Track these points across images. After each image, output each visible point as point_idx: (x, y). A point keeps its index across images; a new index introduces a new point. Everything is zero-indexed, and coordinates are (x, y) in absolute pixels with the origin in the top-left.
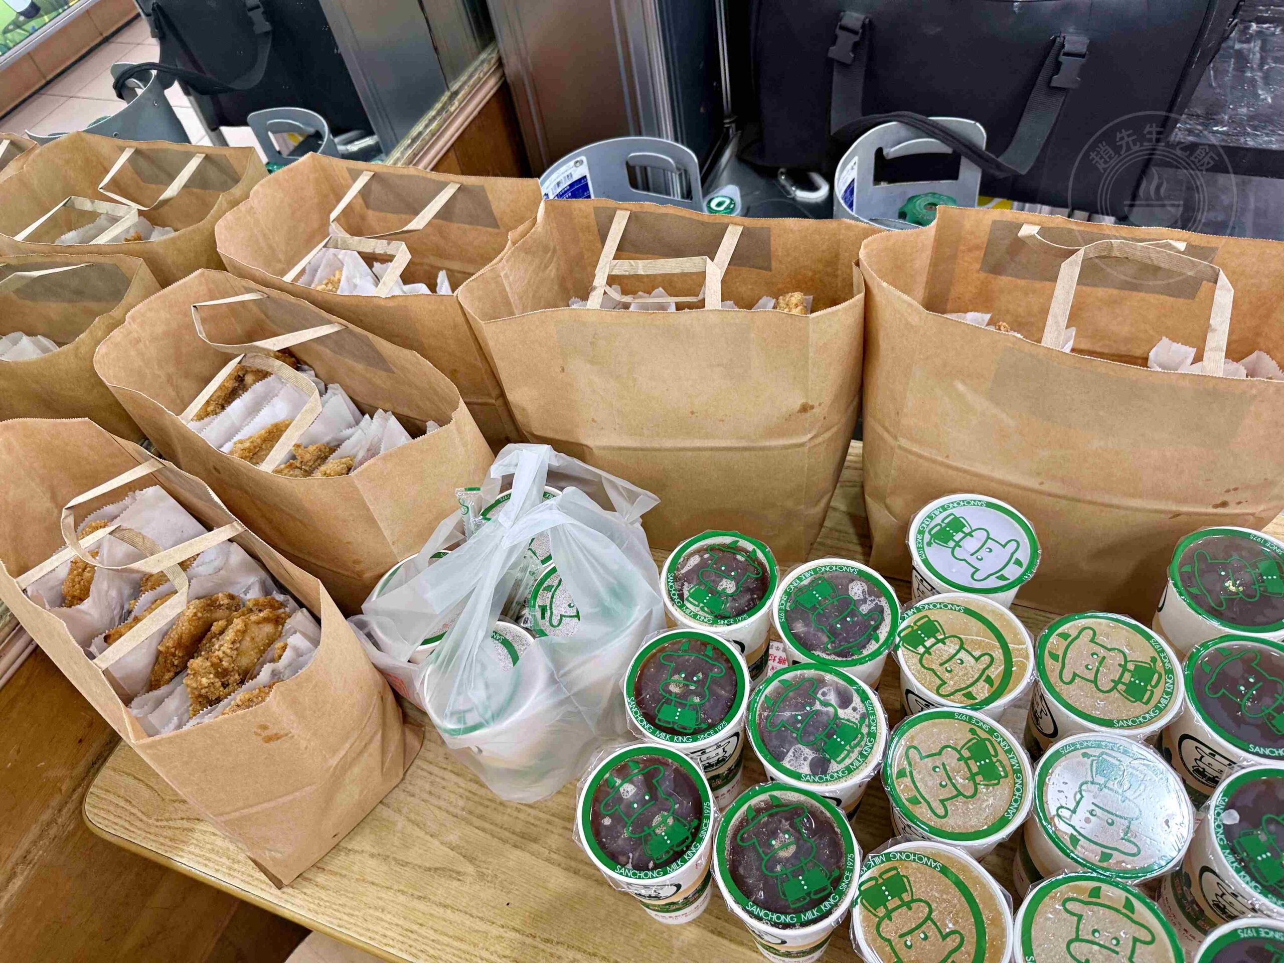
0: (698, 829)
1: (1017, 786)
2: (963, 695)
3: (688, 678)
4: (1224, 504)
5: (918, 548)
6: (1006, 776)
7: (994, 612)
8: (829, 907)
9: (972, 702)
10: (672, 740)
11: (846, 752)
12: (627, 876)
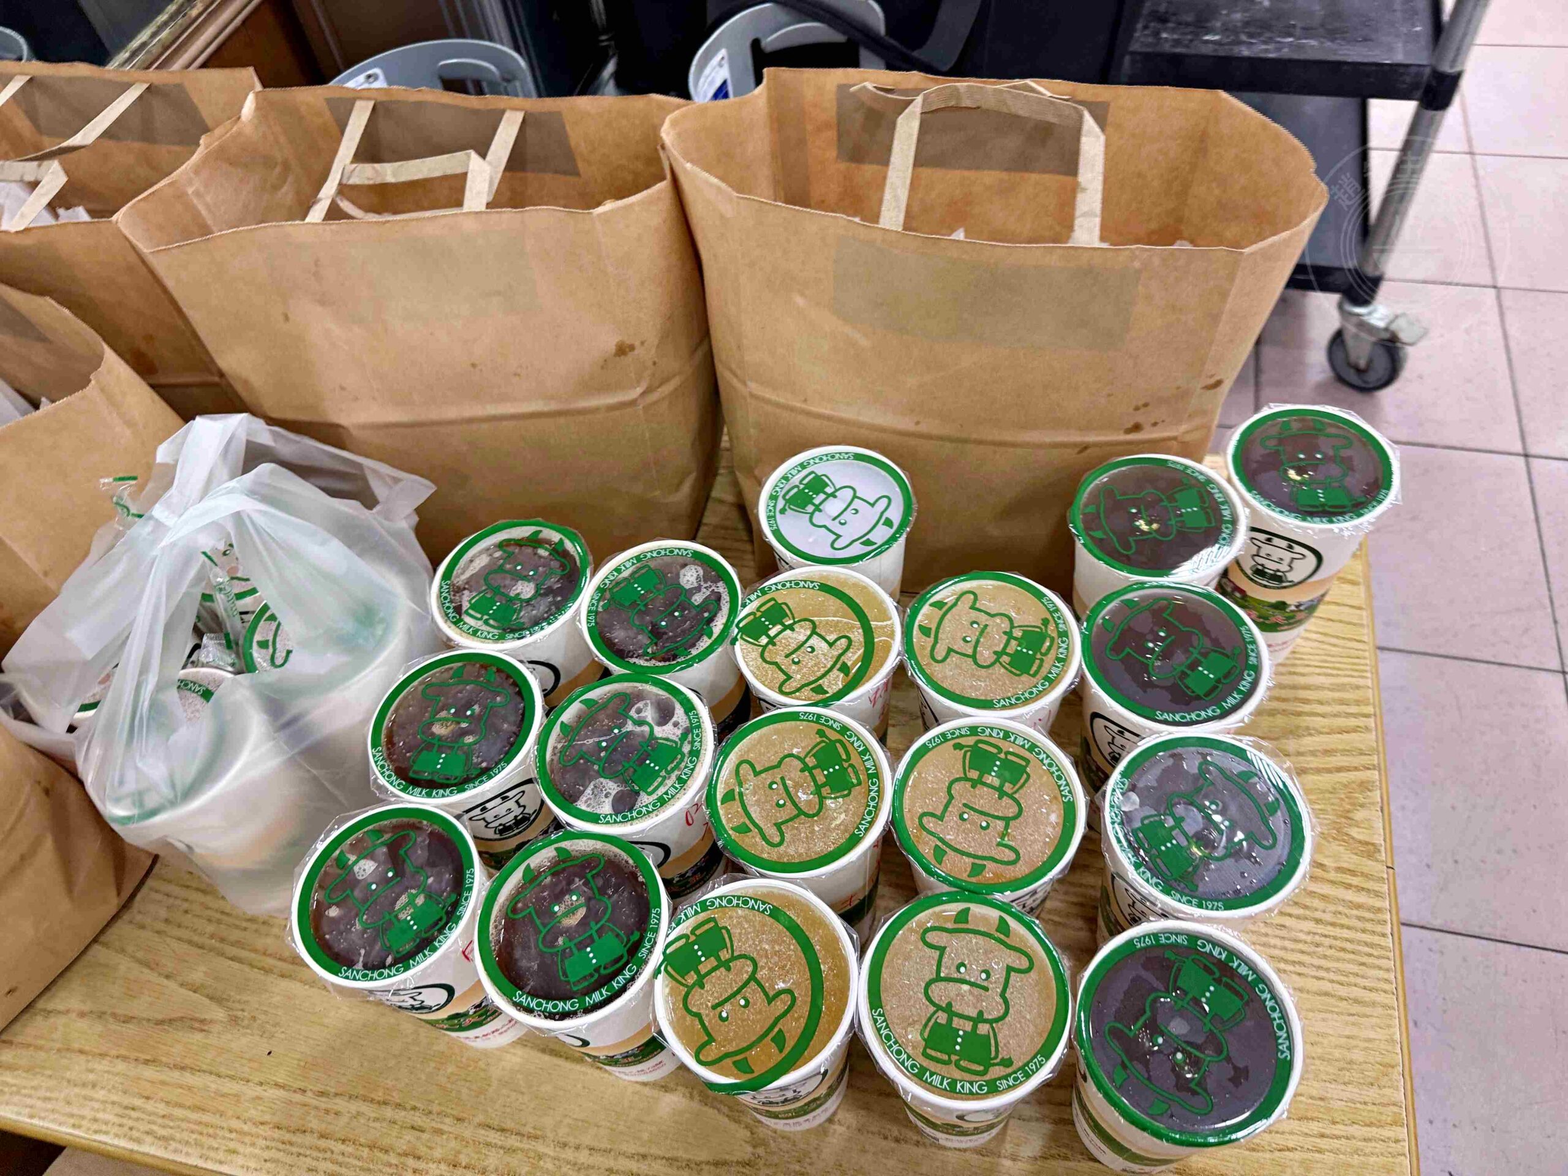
0: (456, 905)
1: (872, 794)
2: (812, 689)
3: (460, 714)
4: (1137, 428)
5: (769, 517)
6: (859, 784)
7: (856, 585)
8: (623, 982)
9: (821, 697)
10: (429, 795)
11: (660, 779)
12: (354, 979)
